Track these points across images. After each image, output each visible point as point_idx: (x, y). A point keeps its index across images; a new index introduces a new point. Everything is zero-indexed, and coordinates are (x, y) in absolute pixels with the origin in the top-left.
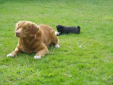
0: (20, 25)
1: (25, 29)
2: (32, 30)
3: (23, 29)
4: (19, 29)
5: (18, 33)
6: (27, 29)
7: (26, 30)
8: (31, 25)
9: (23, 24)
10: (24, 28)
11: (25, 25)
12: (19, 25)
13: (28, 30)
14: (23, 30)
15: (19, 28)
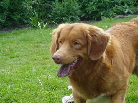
0: (62, 36)
1: (76, 44)
2: (94, 43)
3: (70, 44)
4: (60, 44)
5: (59, 57)
6: (80, 44)
7: (78, 46)
8: (88, 31)
9: (69, 33)
10: (73, 41)
11: (74, 35)
12: (59, 34)
13: (83, 46)
14: (72, 47)
15: (61, 42)
